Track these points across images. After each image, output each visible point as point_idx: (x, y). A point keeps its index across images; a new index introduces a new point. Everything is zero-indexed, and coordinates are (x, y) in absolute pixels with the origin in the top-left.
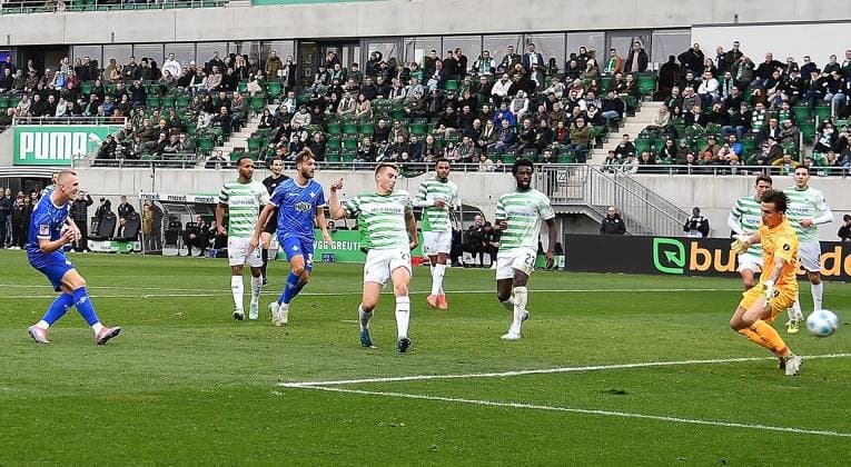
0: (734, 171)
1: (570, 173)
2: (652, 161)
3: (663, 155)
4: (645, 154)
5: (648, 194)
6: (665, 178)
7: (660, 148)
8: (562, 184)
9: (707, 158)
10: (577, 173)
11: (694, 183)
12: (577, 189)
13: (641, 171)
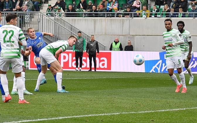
0: (115, 15)
1: (31, 17)
2: (73, 10)
3: (79, 7)
4: (70, 6)
5: (72, 28)
6: (80, 20)
7: (78, 3)
8: (27, 23)
9: (101, 8)
10: (35, 16)
11: (95, 21)
12: (35, 25)
13: (68, 15)
